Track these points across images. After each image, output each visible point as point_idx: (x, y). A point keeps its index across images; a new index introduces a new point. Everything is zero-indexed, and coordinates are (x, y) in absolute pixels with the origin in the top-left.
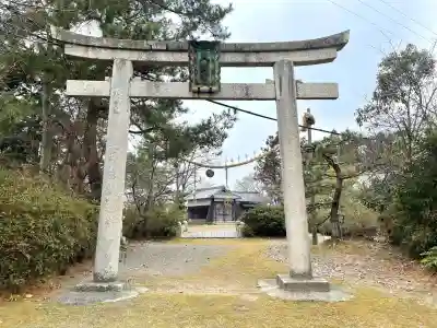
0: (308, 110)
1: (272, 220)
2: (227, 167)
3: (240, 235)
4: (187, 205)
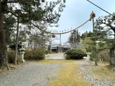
0: (93, 12)
2: (60, 34)
3: (65, 58)
4: (51, 48)
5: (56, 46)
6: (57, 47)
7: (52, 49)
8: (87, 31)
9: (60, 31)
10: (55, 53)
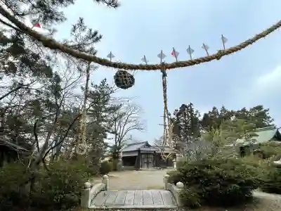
1: (231, 180)
4: (121, 155)
5: (134, 148)
6: (139, 151)
7: (123, 158)
8: (214, 108)
9: (161, 56)
10: (131, 170)
